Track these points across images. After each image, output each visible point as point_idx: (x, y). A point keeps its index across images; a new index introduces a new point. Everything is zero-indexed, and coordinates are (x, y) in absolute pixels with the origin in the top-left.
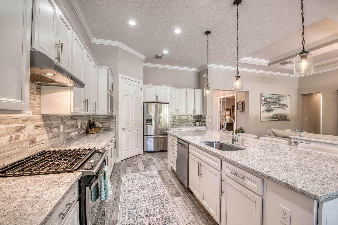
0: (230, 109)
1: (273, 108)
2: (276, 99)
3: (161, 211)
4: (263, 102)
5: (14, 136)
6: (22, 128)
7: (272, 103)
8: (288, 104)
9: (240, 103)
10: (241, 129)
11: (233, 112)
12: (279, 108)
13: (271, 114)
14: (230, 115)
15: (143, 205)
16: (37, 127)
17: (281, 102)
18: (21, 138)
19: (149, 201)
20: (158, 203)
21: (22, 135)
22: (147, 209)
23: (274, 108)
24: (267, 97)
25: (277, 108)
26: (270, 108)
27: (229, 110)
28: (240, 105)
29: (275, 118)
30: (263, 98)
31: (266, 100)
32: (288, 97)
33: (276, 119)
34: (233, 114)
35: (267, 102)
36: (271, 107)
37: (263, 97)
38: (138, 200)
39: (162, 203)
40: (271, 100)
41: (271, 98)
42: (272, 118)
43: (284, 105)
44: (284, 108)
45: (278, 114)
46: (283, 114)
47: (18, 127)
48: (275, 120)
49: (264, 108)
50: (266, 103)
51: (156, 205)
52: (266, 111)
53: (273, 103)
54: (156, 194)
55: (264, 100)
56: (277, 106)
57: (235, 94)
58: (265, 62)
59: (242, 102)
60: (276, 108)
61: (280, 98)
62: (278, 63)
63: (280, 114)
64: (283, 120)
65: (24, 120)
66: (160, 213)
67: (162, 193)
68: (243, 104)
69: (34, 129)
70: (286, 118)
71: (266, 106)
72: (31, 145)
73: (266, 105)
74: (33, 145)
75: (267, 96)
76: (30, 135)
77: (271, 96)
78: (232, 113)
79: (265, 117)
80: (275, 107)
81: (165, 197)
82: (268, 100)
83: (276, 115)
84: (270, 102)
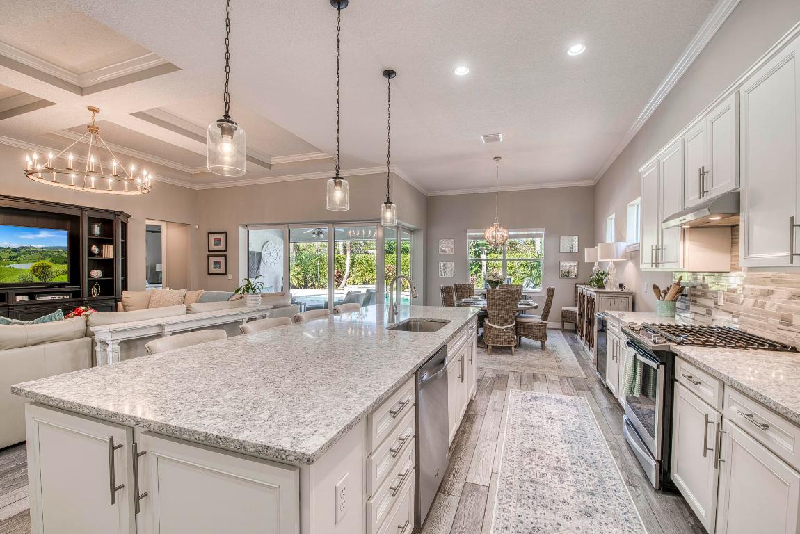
3: (532, 468)
5: (759, 301)
6: (770, 293)
15: (571, 494)
16: (795, 298)
18: (766, 308)
19: (555, 498)
20: (532, 484)
21: (769, 303)
22: (561, 481)
38: (588, 515)
39: (523, 481)
47: (764, 290)
51: (538, 481)
54: (531, 512)
65: (772, 281)
66: (534, 466)
67: (512, 509)
69: (790, 298)
72: (781, 326)
74: (787, 328)
76: (780, 308)
81: (509, 493)
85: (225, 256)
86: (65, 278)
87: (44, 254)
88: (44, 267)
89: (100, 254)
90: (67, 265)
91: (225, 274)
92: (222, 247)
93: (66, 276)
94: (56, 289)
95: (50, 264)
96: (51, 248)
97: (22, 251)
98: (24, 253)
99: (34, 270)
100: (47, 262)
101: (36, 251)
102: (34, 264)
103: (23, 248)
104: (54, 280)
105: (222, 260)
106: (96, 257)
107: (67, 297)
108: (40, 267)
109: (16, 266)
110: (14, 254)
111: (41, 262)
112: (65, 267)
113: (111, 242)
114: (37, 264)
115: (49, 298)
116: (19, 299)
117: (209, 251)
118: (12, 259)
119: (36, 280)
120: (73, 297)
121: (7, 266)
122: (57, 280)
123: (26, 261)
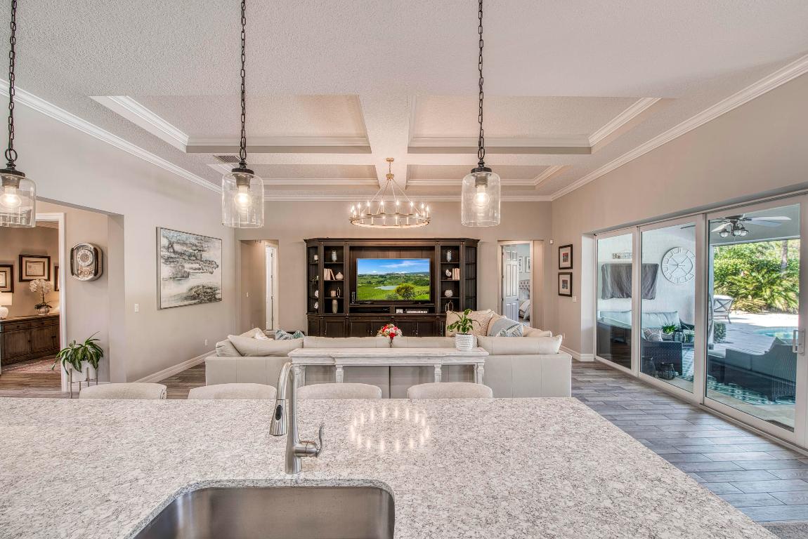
0: (11, 267)
1: (188, 270)
2: (196, 246)
4: (165, 253)
7: (187, 258)
8: (219, 262)
9: (81, 252)
10: (91, 344)
11: (24, 277)
12: (201, 271)
13: (184, 287)
14: (9, 289)
17: (205, 255)
23: (192, 271)
24: (174, 240)
25: (198, 271)
26: (183, 271)
27: (8, 270)
28: (84, 258)
29: (193, 298)
30: (164, 242)
31: (172, 246)
32: (217, 244)
33: (195, 299)
34: (23, 284)
35: (174, 252)
36: (183, 267)
37: (164, 236)
40: (185, 248)
41: (184, 244)
42: (186, 298)
43: (210, 262)
44: (210, 270)
45: (198, 287)
46: (210, 286)
48: (193, 301)
49: (167, 271)
50: (173, 255)
52: (174, 278)
53: (189, 256)
55: (168, 248)
56: (197, 266)
57: (57, 216)
58: (179, 138)
59: (95, 249)
60: (196, 269)
61: (203, 245)
62: (215, 154)
63: (203, 287)
64: (210, 300)
68: (99, 255)
70: (215, 294)
71: (172, 265)
73: (173, 261)
75: (174, 236)
77: (184, 236)
78: (21, 280)
79: (171, 297)
80: (192, 268)
82: (177, 248)
83: (194, 290)
84: (181, 254)
85: (571, 274)
86: (427, 297)
87: (407, 278)
88: (407, 289)
89: (451, 277)
90: (428, 287)
91: (571, 296)
92: (568, 264)
93: (429, 295)
94: (420, 305)
95: (412, 286)
96: (414, 274)
97: (388, 277)
98: (390, 278)
99: (398, 291)
100: (410, 284)
101: (400, 277)
102: (398, 286)
103: (390, 274)
104: (416, 299)
105: (567, 278)
106: (449, 279)
107: (425, 312)
108: (402, 288)
109: (382, 288)
110: (381, 279)
111: (404, 285)
112: (427, 288)
113: (457, 266)
114: (401, 286)
115: (415, 312)
116: (398, 311)
117: (560, 269)
118: (380, 283)
119: (400, 298)
120: (429, 312)
121: (376, 288)
122: (418, 298)
123: (391, 284)
